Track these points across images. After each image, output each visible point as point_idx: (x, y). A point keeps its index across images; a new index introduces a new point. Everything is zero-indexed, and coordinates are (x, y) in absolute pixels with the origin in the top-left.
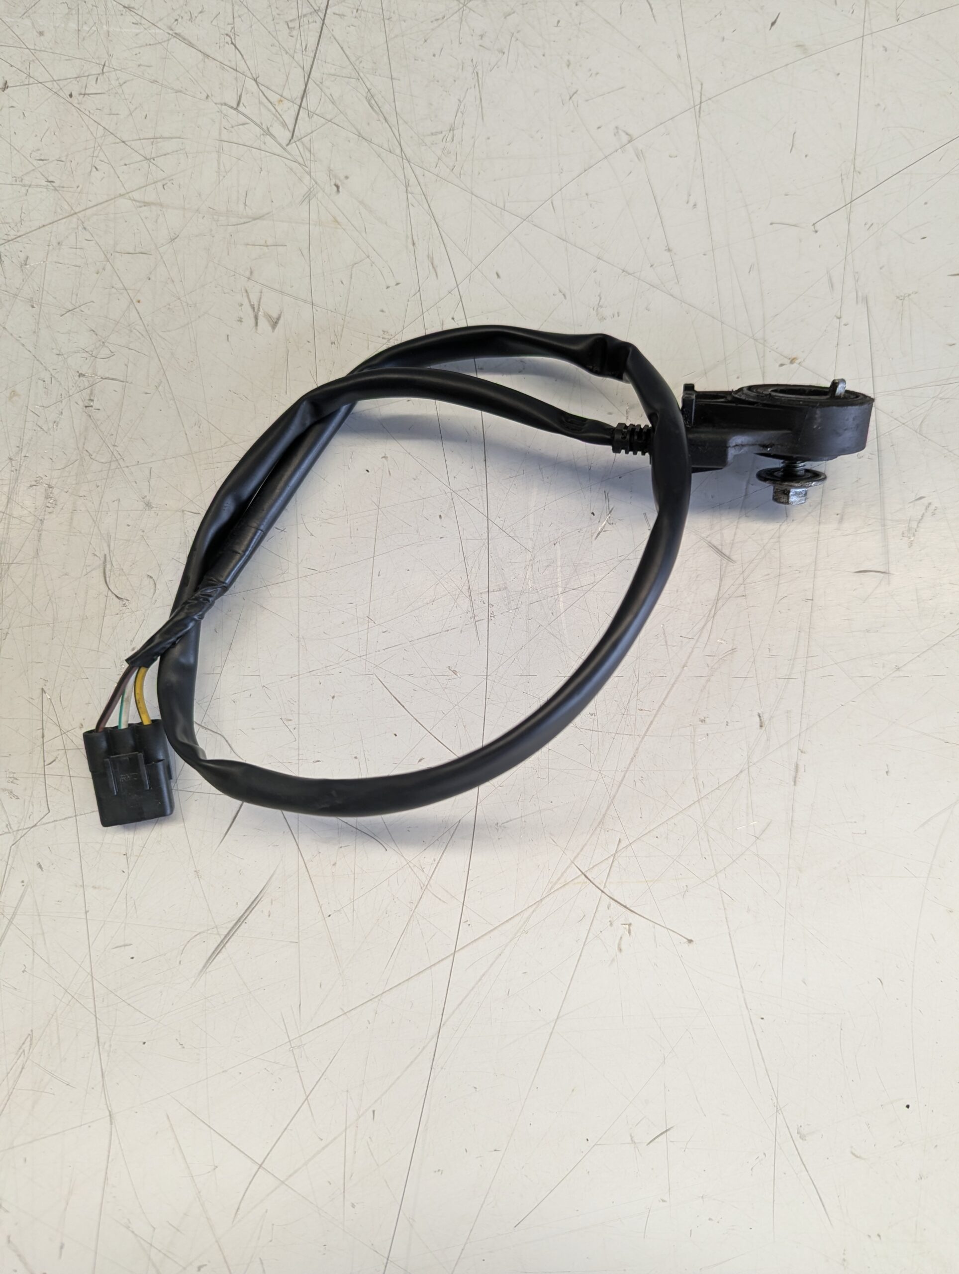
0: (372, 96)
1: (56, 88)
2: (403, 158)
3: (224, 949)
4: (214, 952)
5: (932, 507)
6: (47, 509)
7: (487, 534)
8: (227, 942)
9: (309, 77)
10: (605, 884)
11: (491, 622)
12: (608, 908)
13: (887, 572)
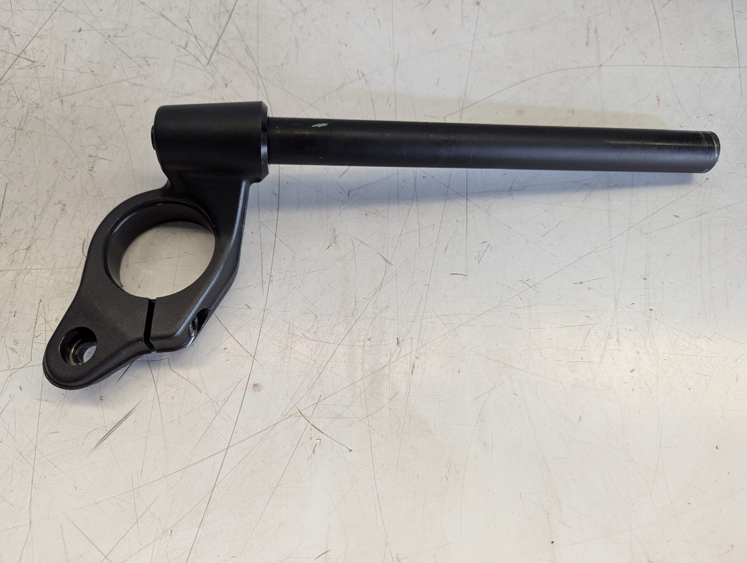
0: (248, 49)
1: (103, 32)
2: (258, 75)
3: (107, 438)
4: (101, 440)
5: (491, 246)
6: (61, 215)
7: (274, 243)
8: (110, 435)
9: (221, 38)
10: (310, 418)
11: (270, 285)
12: (310, 430)
13: (467, 275)
